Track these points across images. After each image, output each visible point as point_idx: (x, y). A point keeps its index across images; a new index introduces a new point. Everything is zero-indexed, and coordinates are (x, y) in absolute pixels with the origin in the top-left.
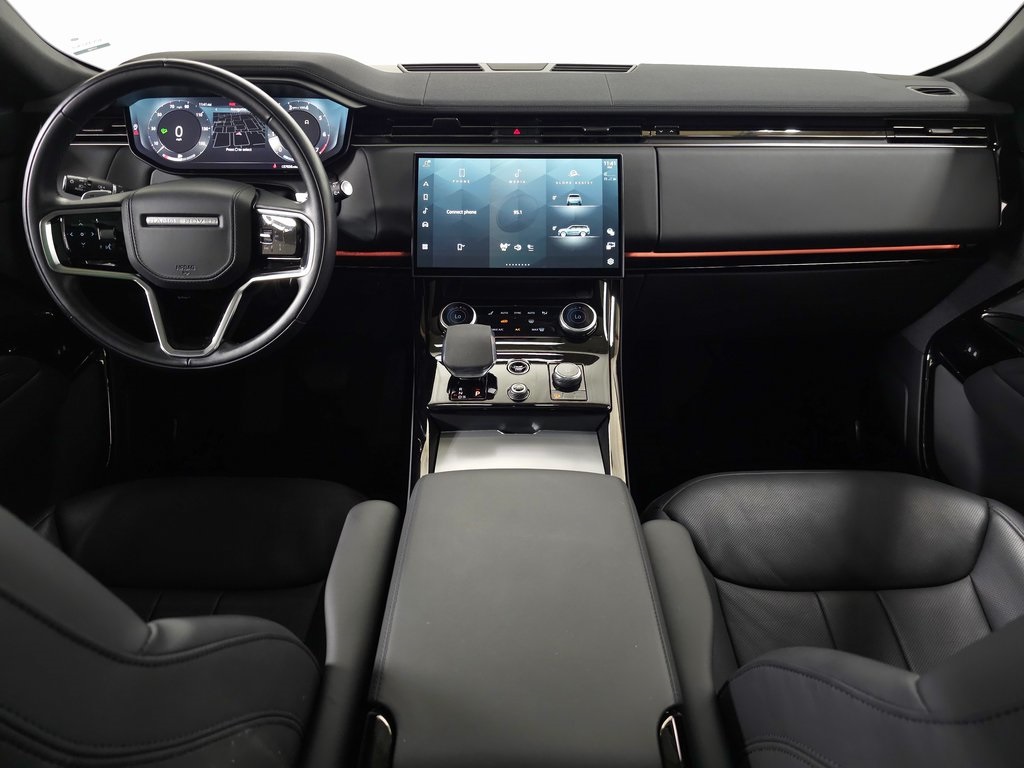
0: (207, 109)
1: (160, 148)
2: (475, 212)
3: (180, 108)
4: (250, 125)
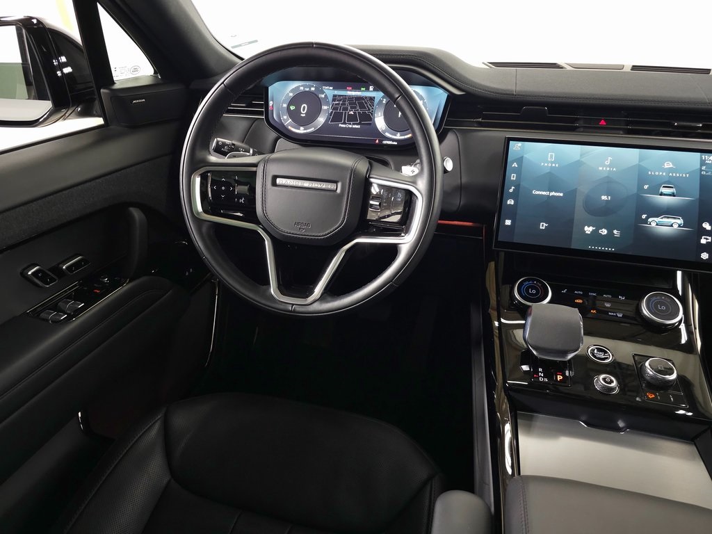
0: (329, 91)
1: (287, 121)
2: (561, 195)
3: (307, 89)
4: (362, 106)
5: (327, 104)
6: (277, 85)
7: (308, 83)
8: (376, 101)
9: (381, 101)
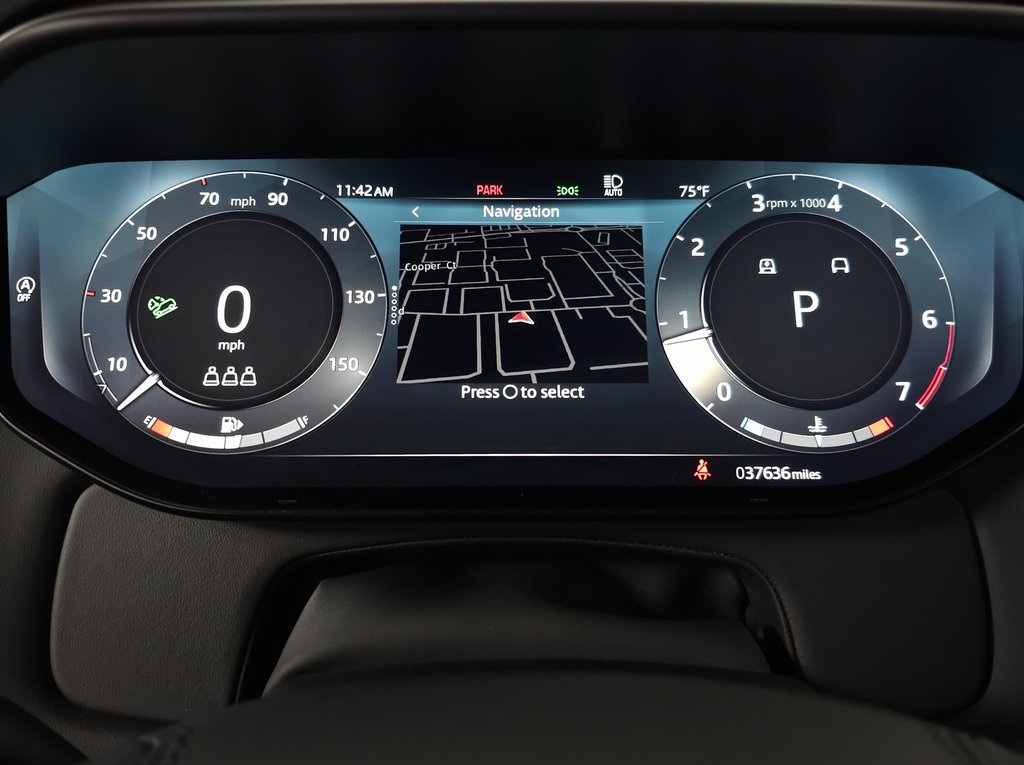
1: (133, 385)
3: (245, 203)
4: (577, 281)
5: (373, 274)
6: (56, 185)
7: (244, 170)
8: (654, 249)
9: (677, 252)
